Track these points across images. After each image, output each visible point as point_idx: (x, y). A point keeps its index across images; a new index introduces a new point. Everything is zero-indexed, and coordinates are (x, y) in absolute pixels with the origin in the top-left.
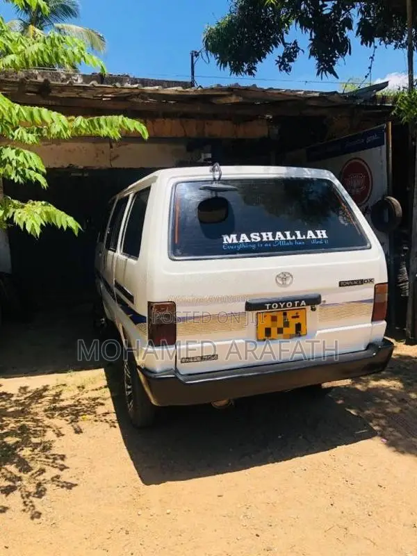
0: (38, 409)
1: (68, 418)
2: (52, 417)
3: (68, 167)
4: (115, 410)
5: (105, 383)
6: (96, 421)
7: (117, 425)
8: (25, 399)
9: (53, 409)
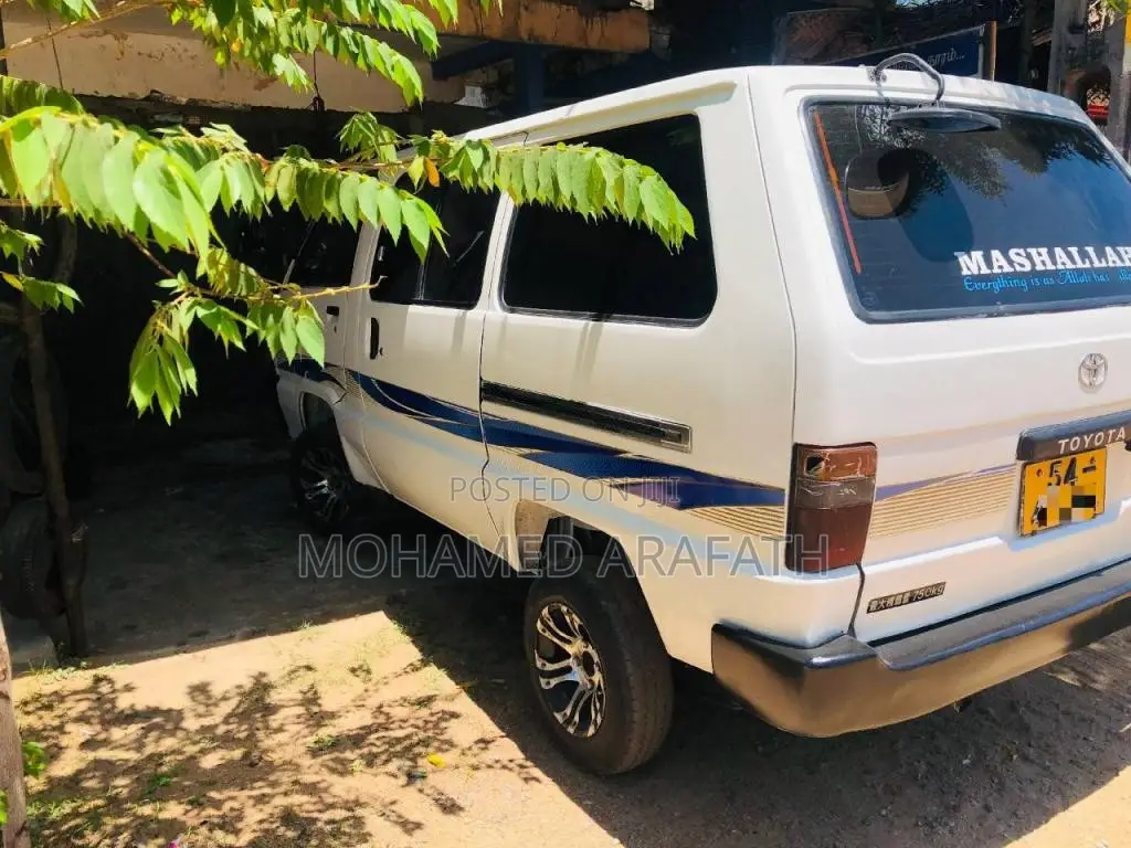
0: (289, 749)
1: (392, 766)
2: (343, 769)
3: (147, 99)
4: (502, 729)
5: (413, 654)
6: (476, 768)
7: (537, 772)
8: (226, 721)
9: (333, 745)
